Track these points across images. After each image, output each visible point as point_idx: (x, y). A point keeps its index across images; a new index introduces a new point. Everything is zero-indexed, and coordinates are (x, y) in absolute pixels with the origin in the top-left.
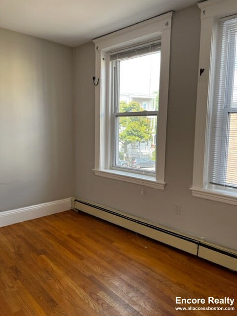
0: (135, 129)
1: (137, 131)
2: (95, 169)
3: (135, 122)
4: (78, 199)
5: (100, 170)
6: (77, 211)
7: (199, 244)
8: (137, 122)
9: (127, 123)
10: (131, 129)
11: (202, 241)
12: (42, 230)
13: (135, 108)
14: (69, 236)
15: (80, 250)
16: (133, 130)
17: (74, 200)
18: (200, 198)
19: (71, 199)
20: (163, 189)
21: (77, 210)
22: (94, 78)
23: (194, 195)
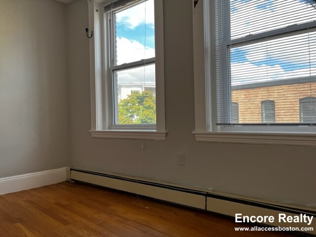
0: (149, 117)
1: (151, 119)
2: (92, 130)
3: (148, 110)
4: (74, 168)
5: (97, 130)
6: (73, 182)
7: (208, 195)
8: (150, 110)
9: (141, 112)
10: (144, 117)
11: (210, 192)
12: (25, 201)
13: (148, 97)
14: (57, 204)
15: (66, 215)
16: (147, 118)
17: (69, 169)
18: (204, 142)
19: (67, 169)
20: (164, 139)
21: (73, 180)
22: (87, 30)
23: (197, 139)
